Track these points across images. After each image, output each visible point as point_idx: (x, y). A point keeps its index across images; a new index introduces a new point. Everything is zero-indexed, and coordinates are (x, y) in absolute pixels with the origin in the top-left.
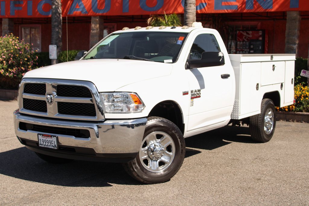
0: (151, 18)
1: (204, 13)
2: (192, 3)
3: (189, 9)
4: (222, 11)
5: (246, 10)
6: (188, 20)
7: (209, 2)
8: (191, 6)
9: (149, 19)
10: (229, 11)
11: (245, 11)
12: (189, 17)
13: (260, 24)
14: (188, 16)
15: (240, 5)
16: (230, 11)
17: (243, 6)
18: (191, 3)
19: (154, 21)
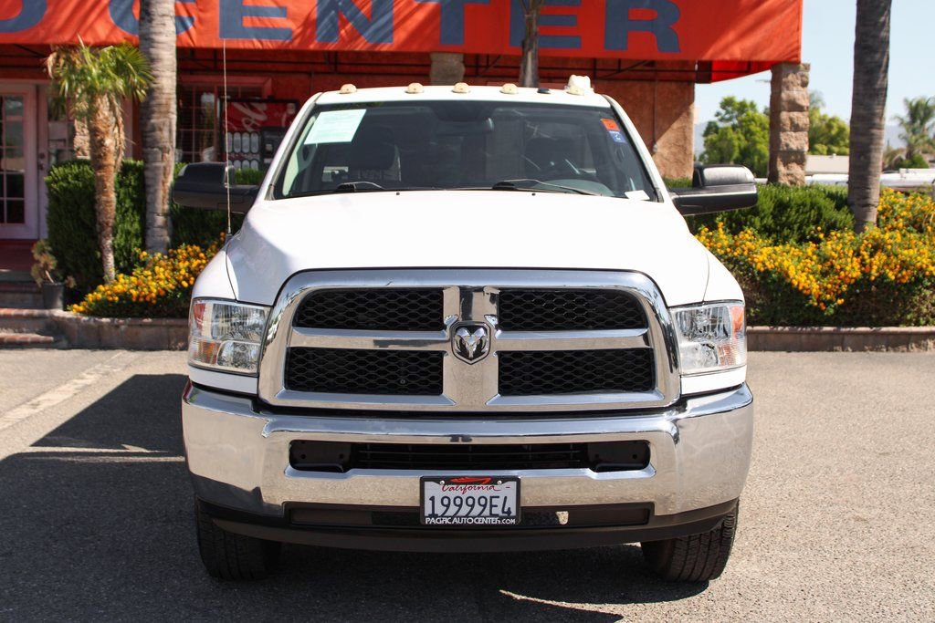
0: (55, 54)
1: (186, 45)
2: (167, 16)
3: (160, 33)
4: (243, 43)
5: (316, 41)
6: (158, 65)
7: (202, 15)
8: (164, 24)
9: (51, 59)
10: (265, 44)
11: (312, 47)
12: (160, 57)
13: (269, 84)
14: (158, 55)
15: (298, 28)
16: (269, 44)
17: (309, 31)
18: (163, 15)
19: (64, 65)
